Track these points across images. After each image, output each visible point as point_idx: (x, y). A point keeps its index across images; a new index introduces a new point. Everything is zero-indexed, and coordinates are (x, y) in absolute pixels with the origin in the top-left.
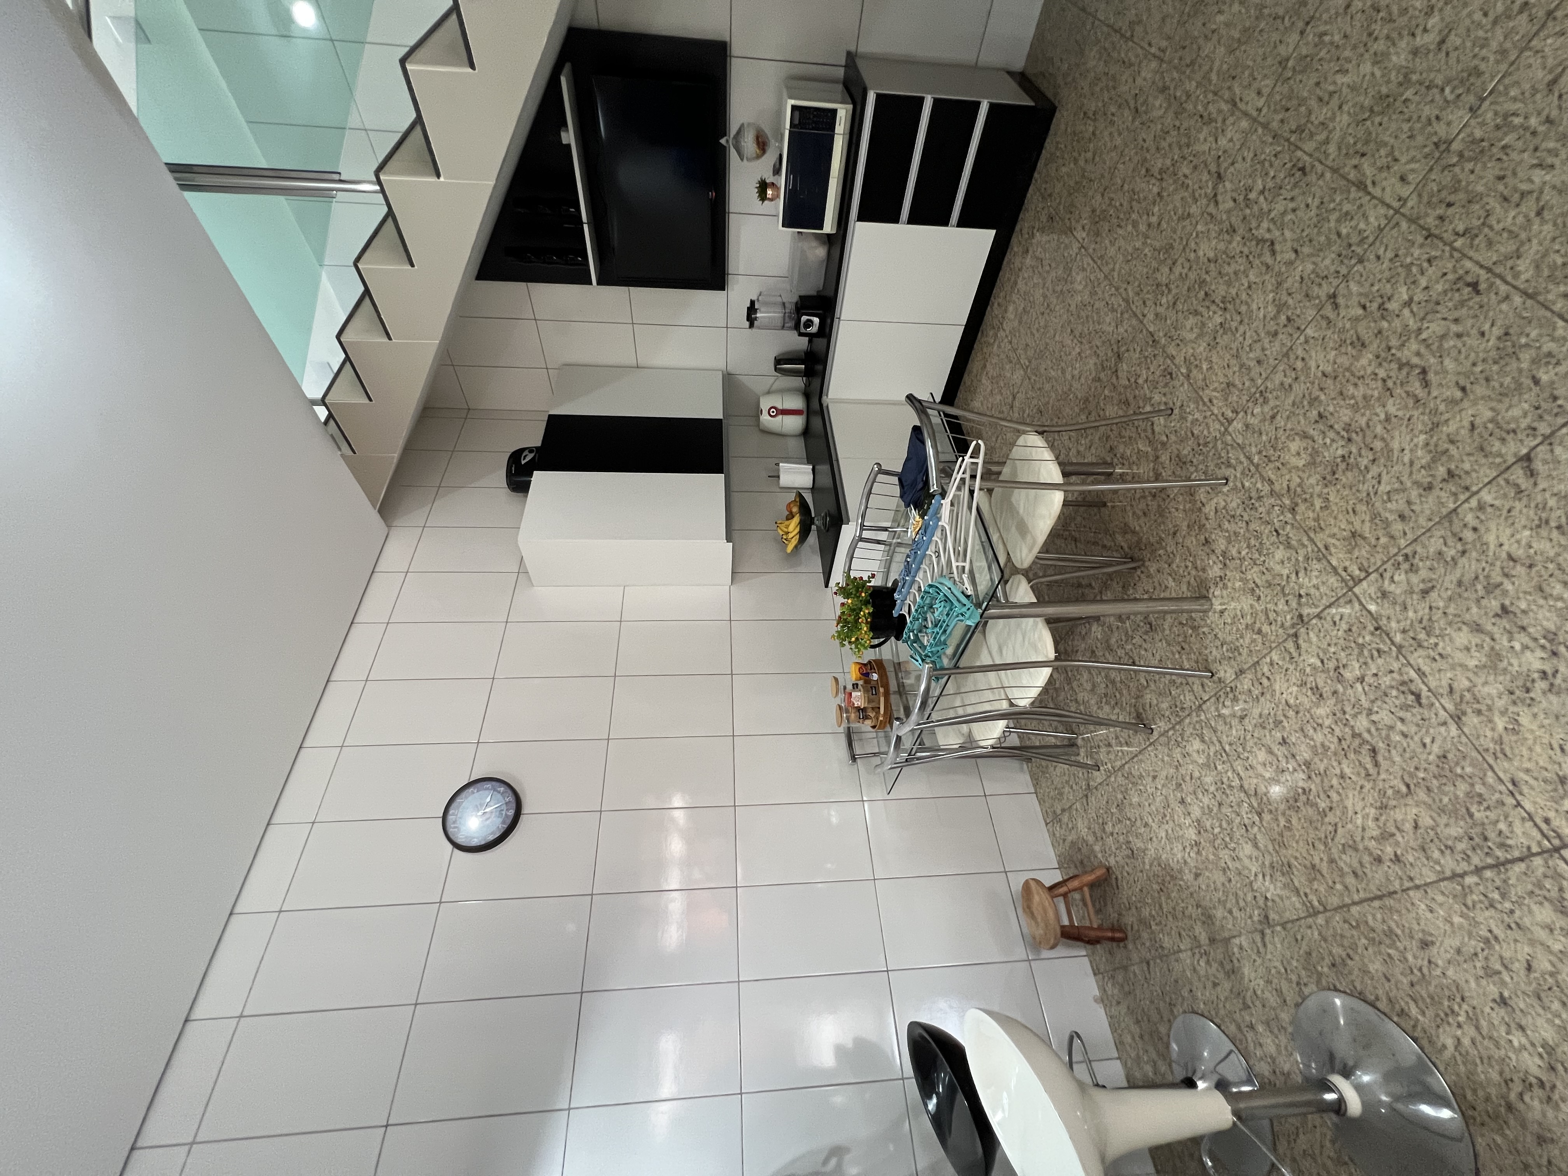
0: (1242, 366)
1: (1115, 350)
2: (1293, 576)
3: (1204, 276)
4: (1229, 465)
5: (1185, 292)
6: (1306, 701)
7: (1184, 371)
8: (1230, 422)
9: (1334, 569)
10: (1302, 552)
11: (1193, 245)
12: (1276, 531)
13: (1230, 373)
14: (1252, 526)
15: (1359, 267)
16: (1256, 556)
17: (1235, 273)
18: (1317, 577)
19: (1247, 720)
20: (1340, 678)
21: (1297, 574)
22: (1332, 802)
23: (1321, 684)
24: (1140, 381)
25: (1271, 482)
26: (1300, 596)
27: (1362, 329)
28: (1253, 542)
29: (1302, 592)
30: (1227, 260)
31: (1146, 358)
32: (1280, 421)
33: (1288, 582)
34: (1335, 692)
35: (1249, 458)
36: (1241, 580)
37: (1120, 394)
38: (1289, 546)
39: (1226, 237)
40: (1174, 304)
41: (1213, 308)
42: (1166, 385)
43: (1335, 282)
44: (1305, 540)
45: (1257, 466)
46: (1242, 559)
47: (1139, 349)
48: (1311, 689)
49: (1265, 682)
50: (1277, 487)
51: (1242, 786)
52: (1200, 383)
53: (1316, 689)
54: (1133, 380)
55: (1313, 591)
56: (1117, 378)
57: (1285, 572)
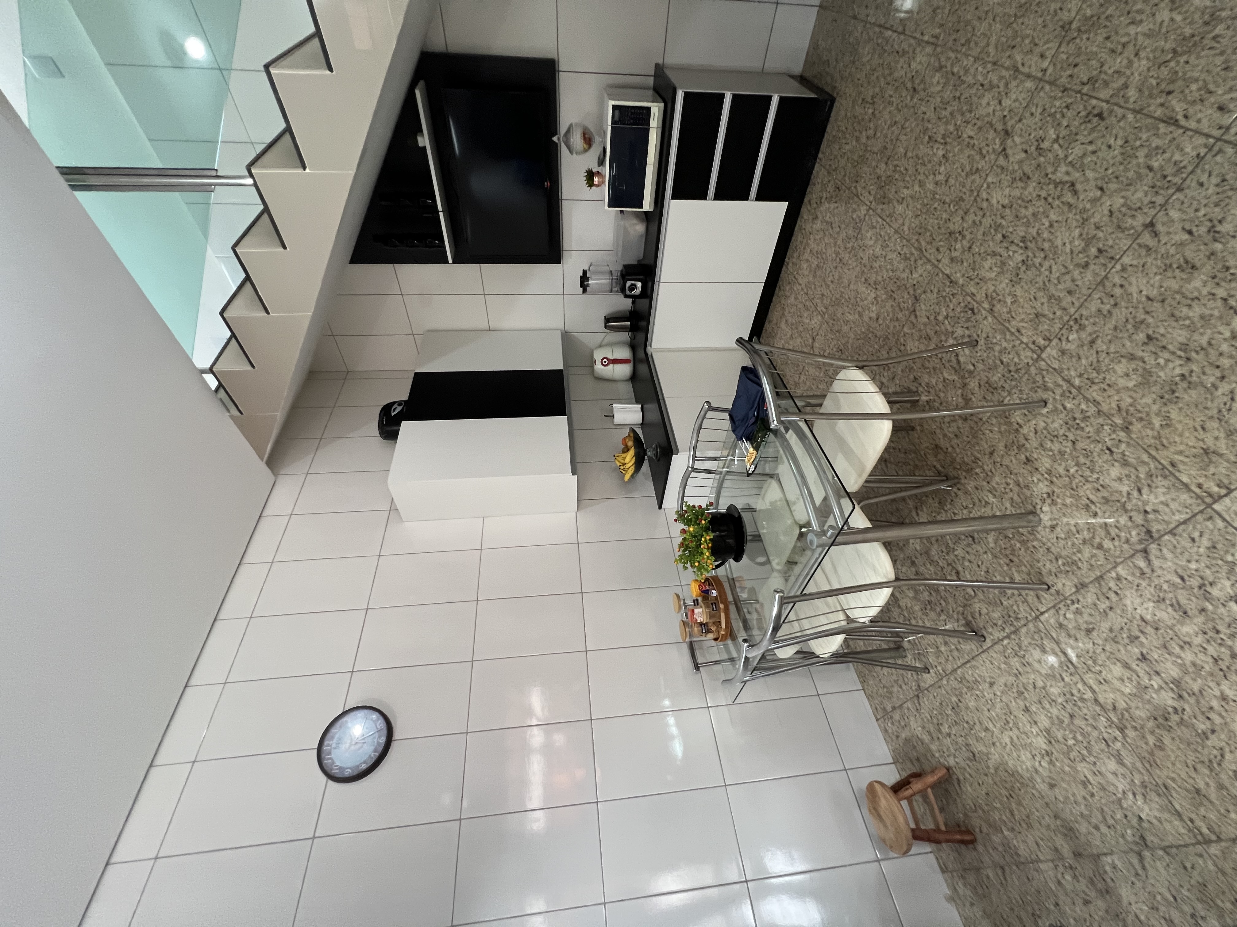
0: (1050, 298)
1: (912, 292)
2: (1135, 493)
3: (999, 221)
4: (1046, 389)
5: (980, 237)
6: (1166, 615)
7: (986, 306)
8: (1042, 349)
9: (1186, 486)
10: (1143, 470)
11: (984, 195)
12: (1109, 449)
13: (1038, 305)
14: (1080, 445)
15: (1179, 195)
16: (1088, 473)
17: (1034, 215)
18: (1164, 494)
19: (1095, 633)
20: (1207, 596)
21: (1139, 491)
22: (1213, 724)
23: (1183, 601)
24: (940, 318)
25: (1096, 403)
26: (1146, 512)
27: (1189, 253)
28: (1082, 460)
29: (1148, 508)
30: (1023, 204)
31: (944, 297)
32: (1100, 345)
33: (1129, 498)
34: (1203, 610)
35: (1068, 381)
36: (1072, 496)
37: (920, 330)
38: (1125, 463)
39: (1020, 184)
40: (970, 248)
41: (1014, 248)
42: (968, 320)
43: (1152, 212)
44: (1145, 457)
45: (1079, 389)
46: (1071, 477)
47: (936, 290)
48: (1172, 605)
49: (1112, 595)
50: (1105, 407)
51: (1096, 700)
52: (1006, 316)
53: (1177, 606)
54: (932, 318)
55: (1161, 508)
56: (916, 316)
57: (1125, 489)
